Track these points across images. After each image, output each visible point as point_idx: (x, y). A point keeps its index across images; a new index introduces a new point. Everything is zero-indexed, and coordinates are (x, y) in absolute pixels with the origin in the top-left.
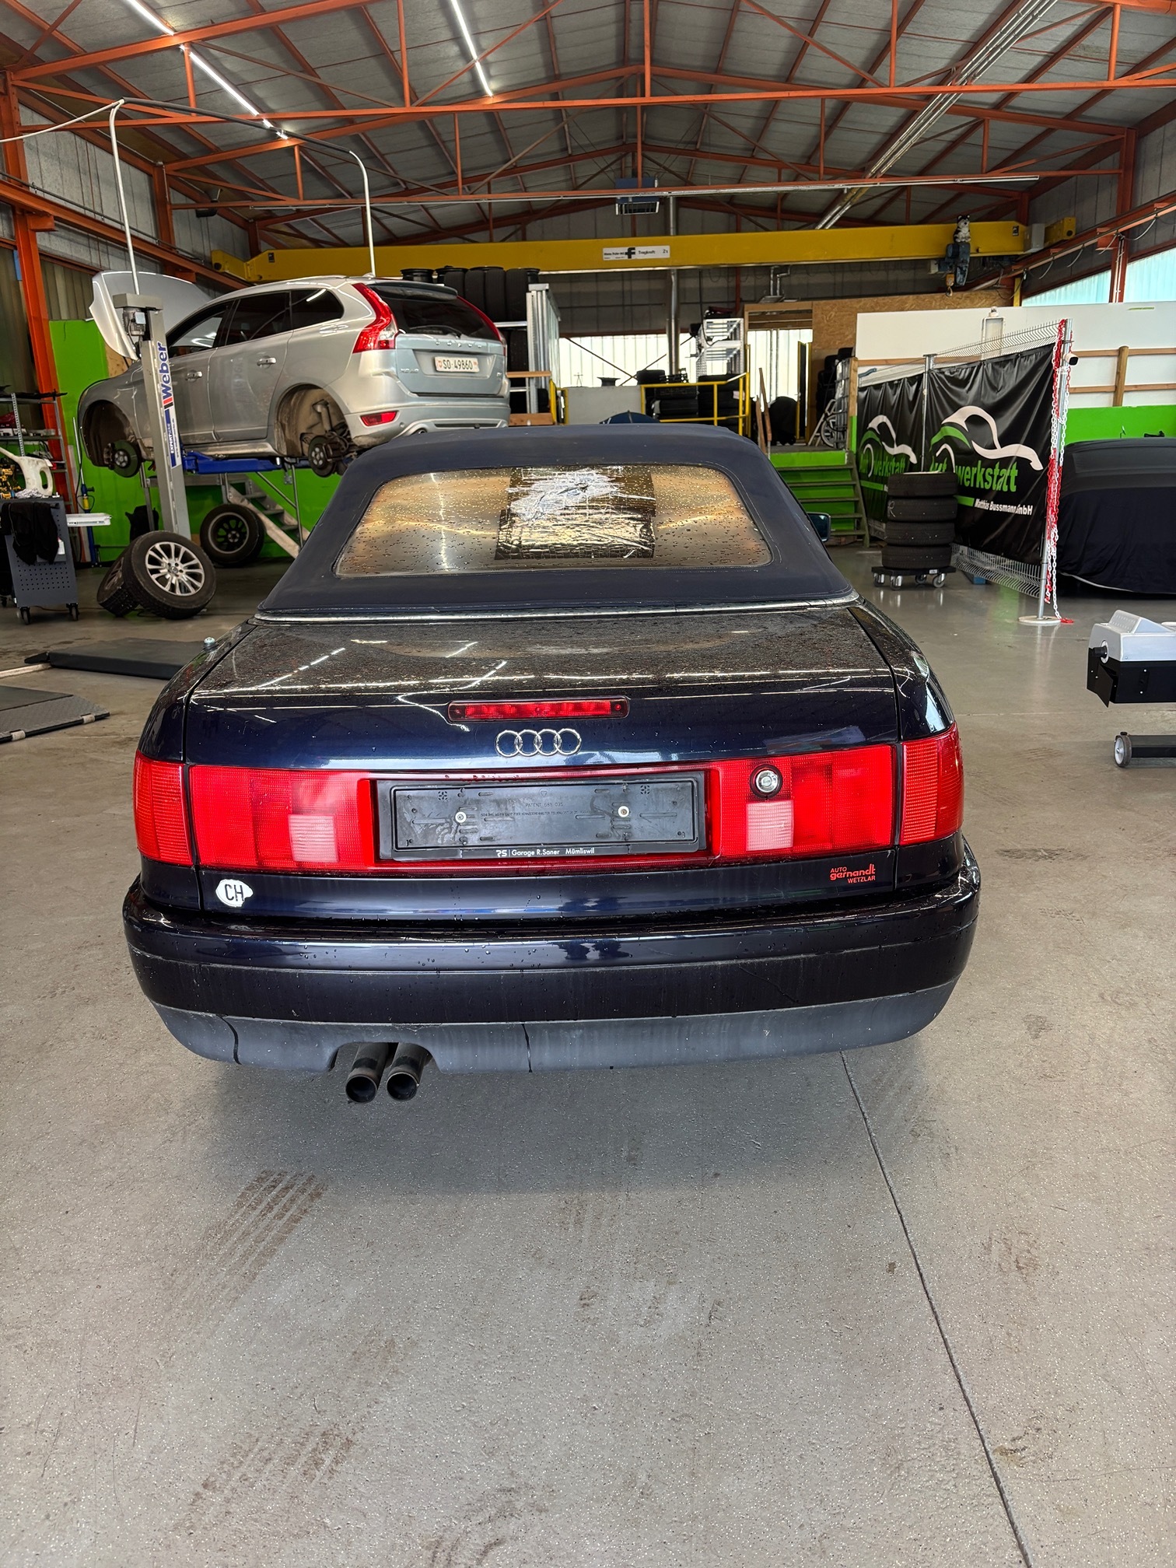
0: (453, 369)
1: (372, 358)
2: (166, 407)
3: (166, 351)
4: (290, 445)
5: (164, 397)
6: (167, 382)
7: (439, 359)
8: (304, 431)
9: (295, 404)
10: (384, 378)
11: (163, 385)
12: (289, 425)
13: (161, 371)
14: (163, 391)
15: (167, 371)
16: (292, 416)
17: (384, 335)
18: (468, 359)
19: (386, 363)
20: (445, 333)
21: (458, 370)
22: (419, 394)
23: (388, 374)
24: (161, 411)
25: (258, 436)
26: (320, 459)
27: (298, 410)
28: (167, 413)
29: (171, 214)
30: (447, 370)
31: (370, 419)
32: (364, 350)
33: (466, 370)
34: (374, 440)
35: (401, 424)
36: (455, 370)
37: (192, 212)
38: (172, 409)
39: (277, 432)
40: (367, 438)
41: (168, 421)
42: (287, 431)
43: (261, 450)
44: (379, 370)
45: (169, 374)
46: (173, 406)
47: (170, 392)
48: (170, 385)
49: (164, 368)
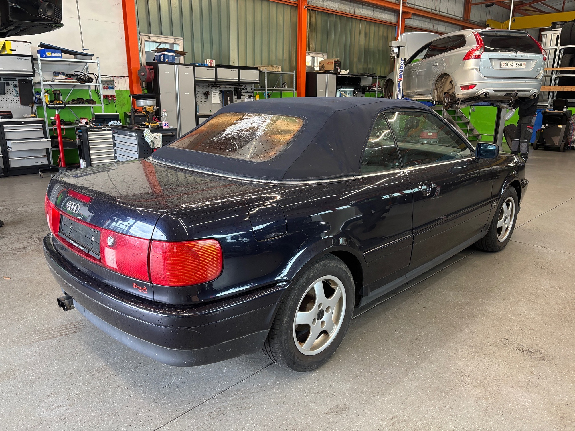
0: (510, 66)
1: (471, 63)
2: (399, 81)
3: (404, 62)
4: (439, 97)
5: (399, 78)
6: (401, 72)
7: (504, 62)
8: (446, 92)
9: (444, 81)
10: (475, 71)
11: (399, 74)
12: (440, 89)
13: (400, 69)
14: (399, 76)
15: (402, 69)
16: (442, 86)
17: (477, 53)
18: (520, 62)
19: (477, 64)
20: (509, 51)
21: (513, 67)
22: (488, 77)
23: (476, 69)
24: (397, 83)
25: (428, 93)
26: (446, 103)
27: (445, 83)
28: (399, 84)
29: (471, 7)
30: (507, 67)
31: (464, 88)
32: (469, 59)
33: (518, 67)
34: (465, 96)
35: (477, 90)
36: (512, 67)
37: (484, 5)
38: (401, 83)
39: (434, 92)
40: (462, 95)
41: (399, 86)
42: (438, 91)
43: (428, 98)
44: (473, 67)
45: (403, 70)
46: (402, 81)
47: (402, 76)
48: (402, 73)
49: (402, 67)
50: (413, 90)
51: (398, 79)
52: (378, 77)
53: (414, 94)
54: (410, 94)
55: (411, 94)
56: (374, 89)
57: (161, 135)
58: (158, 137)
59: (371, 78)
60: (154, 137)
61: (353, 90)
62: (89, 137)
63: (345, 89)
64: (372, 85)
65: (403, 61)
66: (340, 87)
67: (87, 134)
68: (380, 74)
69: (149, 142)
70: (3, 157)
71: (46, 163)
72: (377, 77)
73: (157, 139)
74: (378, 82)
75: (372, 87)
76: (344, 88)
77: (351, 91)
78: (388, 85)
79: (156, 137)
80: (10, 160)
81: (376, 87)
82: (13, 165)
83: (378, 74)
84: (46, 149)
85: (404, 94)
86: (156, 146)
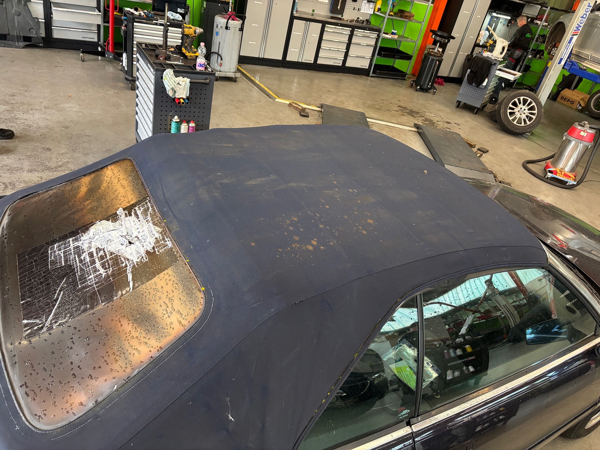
2: (572, 35)
5: (575, 30)
11: (578, 24)
13: (581, 17)
15: (585, 18)
24: (569, 36)
28: (571, 38)
38: (575, 38)
41: (570, 42)
45: (585, 20)
46: (577, 36)
47: (580, 28)
48: (582, 25)
49: (585, 16)
50: (587, 52)
51: (573, 31)
52: (549, 8)
53: (586, 58)
54: (581, 55)
55: (583, 56)
56: (538, 24)
57: (189, 80)
58: (183, 84)
59: (540, 7)
60: (177, 83)
61: (509, 18)
62: (135, 29)
63: (499, 16)
64: (537, 16)
65: (590, 7)
66: (493, 11)
67: (133, 25)
68: (554, 5)
69: (168, 88)
70: (45, 22)
71: (96, 40)
72: (547, 8)
73: (181, 87)
74: (547, 16)
75: (536, 19)
76: (497, 14)
77: (506, 19)
78: (558, 29)
79: (180, 84)
80: (53, 29)
81: (541, 21)
82: (57, 34)
83: (551, 5)
84: (98, 25)
85: (573, 52)
86: (178, 96)
